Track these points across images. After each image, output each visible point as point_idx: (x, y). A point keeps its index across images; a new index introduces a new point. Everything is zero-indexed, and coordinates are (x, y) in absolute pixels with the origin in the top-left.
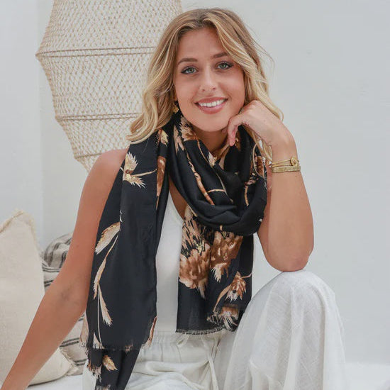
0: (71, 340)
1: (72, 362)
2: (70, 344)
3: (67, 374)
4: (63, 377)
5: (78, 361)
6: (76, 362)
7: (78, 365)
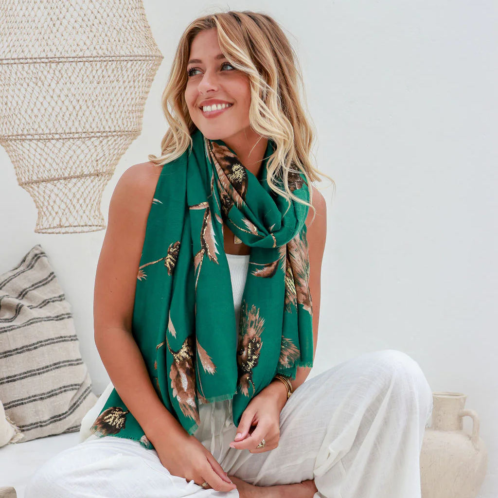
0: (15, 401)
1: (16, 428)
2: (14, 406)
3: (11, 442)
4: (7, 445)
5: (23, 427)
6: (20, 427)
7: (23, 431)
